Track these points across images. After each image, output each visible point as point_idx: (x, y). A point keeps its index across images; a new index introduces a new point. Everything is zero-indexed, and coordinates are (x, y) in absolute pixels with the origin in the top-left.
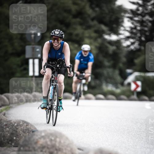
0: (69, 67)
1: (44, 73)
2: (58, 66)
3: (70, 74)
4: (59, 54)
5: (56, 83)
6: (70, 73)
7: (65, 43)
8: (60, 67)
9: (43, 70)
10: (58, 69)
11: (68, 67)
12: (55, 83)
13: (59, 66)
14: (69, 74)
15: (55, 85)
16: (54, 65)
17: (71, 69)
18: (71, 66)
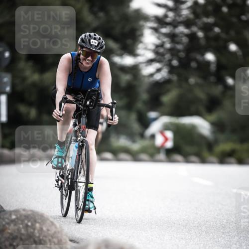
0: (111, 104)
1: (60, 116)
2: (88, 103)
3: (112, 120)
4: (90, 80)
5: (84, 137)
6: (111, 118)
7: (102, 58)
8: (91, 106)
9: (58, 111)
10: (89, 108)
11: (107, 106)
12: (82, 138)
13: (90, 103)
14: (110, 120)
15: (81, 142)
16: (80, 101)
17: (114, 109)
18: (115, 103)
